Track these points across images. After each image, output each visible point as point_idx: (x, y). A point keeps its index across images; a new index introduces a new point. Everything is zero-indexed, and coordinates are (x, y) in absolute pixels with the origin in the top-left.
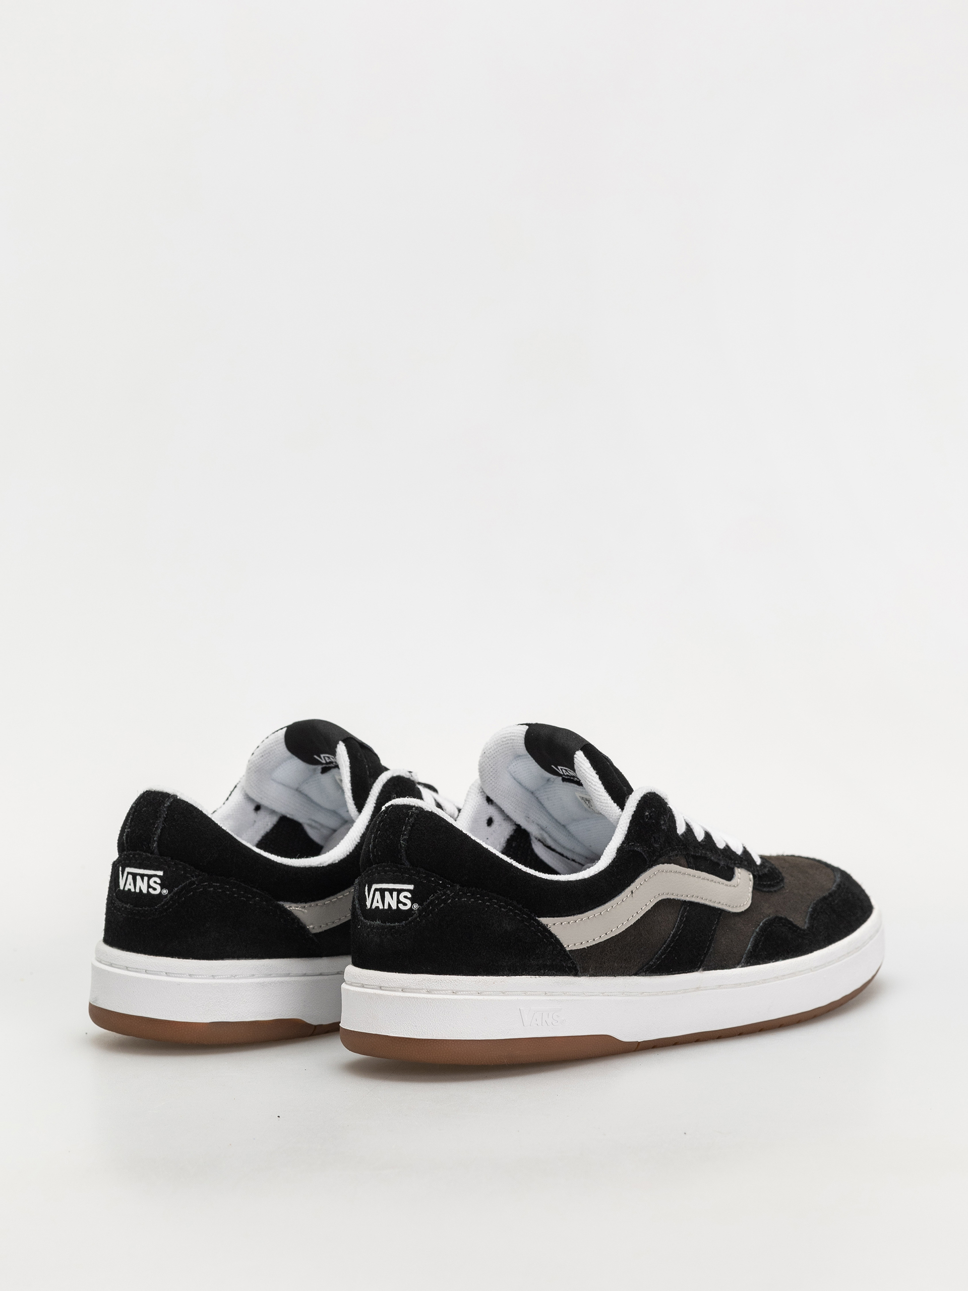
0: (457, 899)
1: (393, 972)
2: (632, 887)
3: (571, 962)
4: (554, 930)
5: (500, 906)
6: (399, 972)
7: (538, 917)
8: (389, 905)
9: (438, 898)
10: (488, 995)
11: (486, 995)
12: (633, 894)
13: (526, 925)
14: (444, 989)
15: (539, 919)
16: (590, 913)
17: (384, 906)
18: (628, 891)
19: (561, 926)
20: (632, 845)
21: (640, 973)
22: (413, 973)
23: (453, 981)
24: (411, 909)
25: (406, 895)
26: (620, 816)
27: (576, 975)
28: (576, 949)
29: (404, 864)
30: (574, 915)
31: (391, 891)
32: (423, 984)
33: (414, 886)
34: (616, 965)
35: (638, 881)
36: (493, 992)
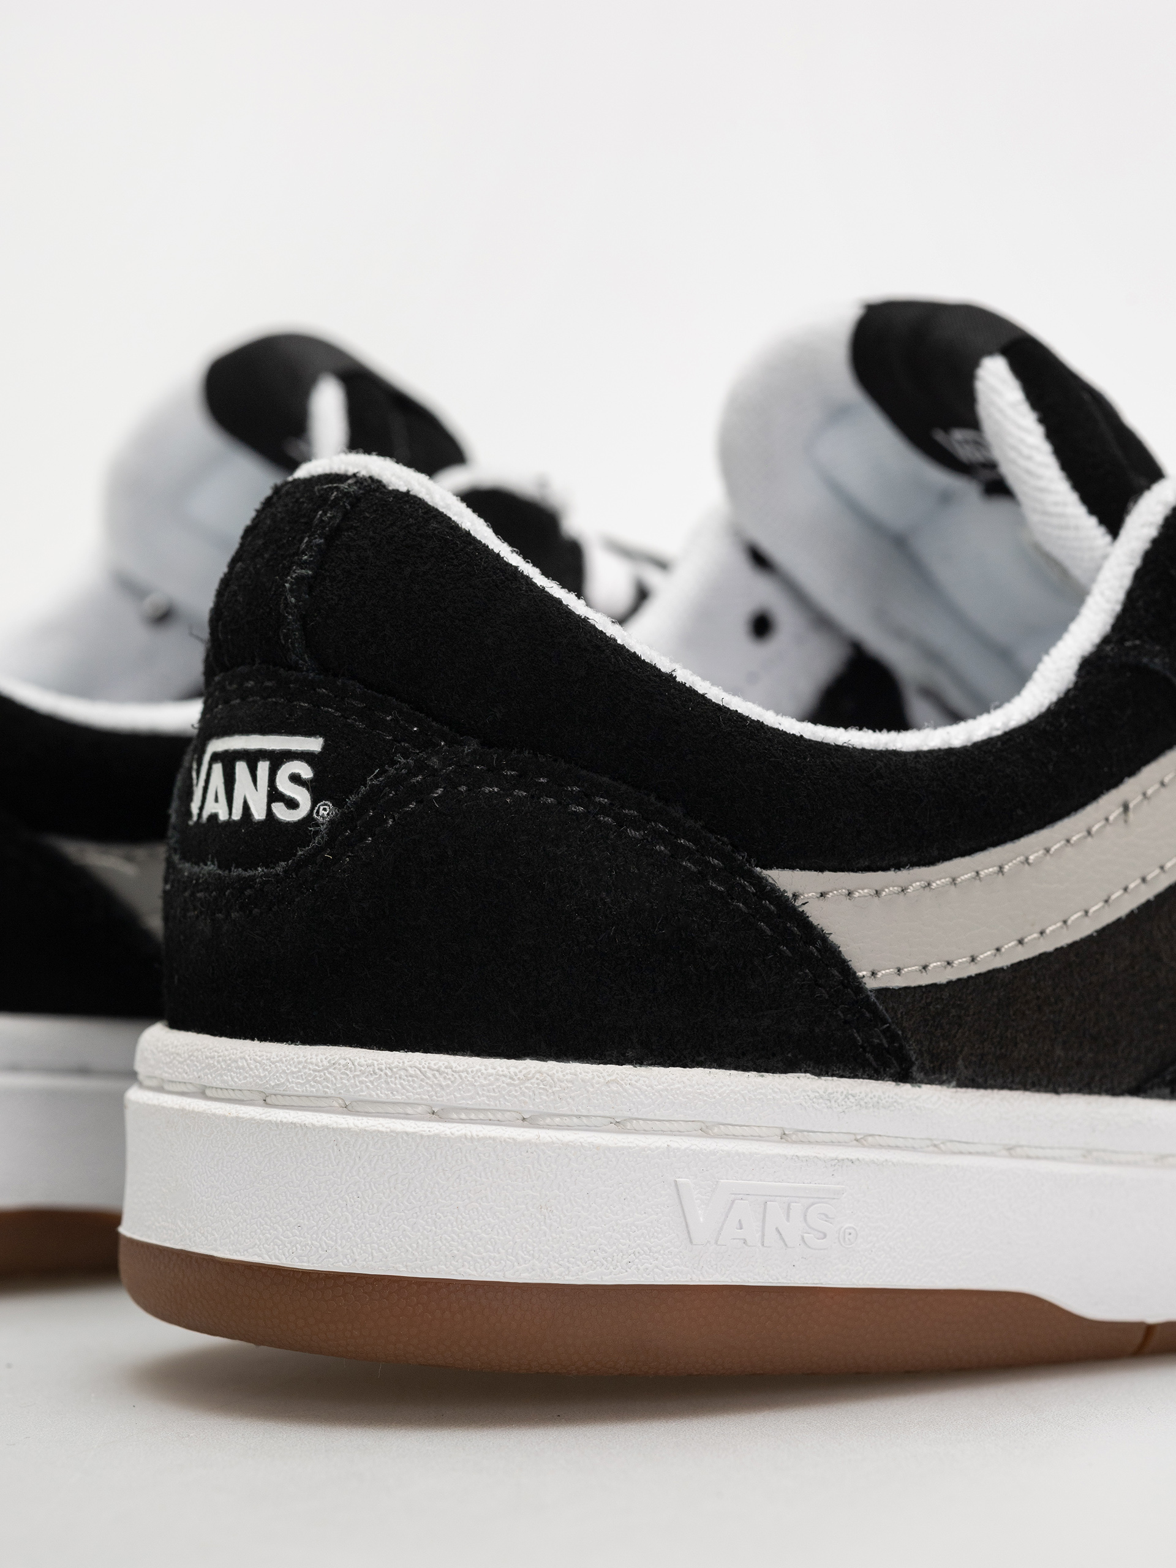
0: (463, 788)
1: (245, 1038)
2: (1130, 789)
3: (884, 1032)
4: (819, 914)
5: (621, 821)
6: (262, 1039)
7: (765, 867)
8: (246, 807)
9: (395, 782)
10: (559, 1127)
11: (549, 1127)
12: (1131, 815)
13: (714, 890)
14: (398, 1097)
15: (766, 873)
16: (961, 867)
17: (230, 814)
18: (1109, 803)
19: (847, 902)
20: (1135, 647)
21: (1152, 1088)
22: (304, 1043)
23: (429, 1074)
24: (309, 819)
25: (296, 771)
26: (1105, 557)
27: (903, 1076)
28: (904, 985)
29: (295, 667)
30: (898, 867)
31: (252, 758)
32: (327, 1079)
33: (325, 741)
34: (1059, 1052)
35: (1150, 773)
36: (579, 1117)
